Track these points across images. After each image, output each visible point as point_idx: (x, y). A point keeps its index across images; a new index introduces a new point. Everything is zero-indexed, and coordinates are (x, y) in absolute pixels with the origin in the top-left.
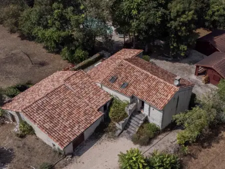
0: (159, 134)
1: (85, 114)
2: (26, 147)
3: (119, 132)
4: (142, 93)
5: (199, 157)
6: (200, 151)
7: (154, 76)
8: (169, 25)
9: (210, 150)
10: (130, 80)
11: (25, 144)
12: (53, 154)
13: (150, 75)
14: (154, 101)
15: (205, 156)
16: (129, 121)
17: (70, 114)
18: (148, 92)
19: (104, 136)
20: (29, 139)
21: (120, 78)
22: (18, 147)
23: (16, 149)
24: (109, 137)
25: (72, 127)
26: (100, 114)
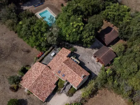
0: (76, 91)
1: (50, 87)
2: (31, 99)
3: (62, 91)
4: (70, 79)
5: (89, 101)
6: (90, 99)
7: (74, 72)
8: (82, 40)
9: (93, 98)
10: (66, 73)
11: (30, 97)
12: (40, 102)
13: (73, 72)
14: (74, 84)
15: (91, 101)
16: (65, 87)
17: (45, 87)
18: (72, 79)
19: (56, 93)
20: (31, 95)
21: (62, 72)
22: (28, 99)
23: (28, 100)
24: (58, 93)
25: (46, 93)
26: (55, 86)
